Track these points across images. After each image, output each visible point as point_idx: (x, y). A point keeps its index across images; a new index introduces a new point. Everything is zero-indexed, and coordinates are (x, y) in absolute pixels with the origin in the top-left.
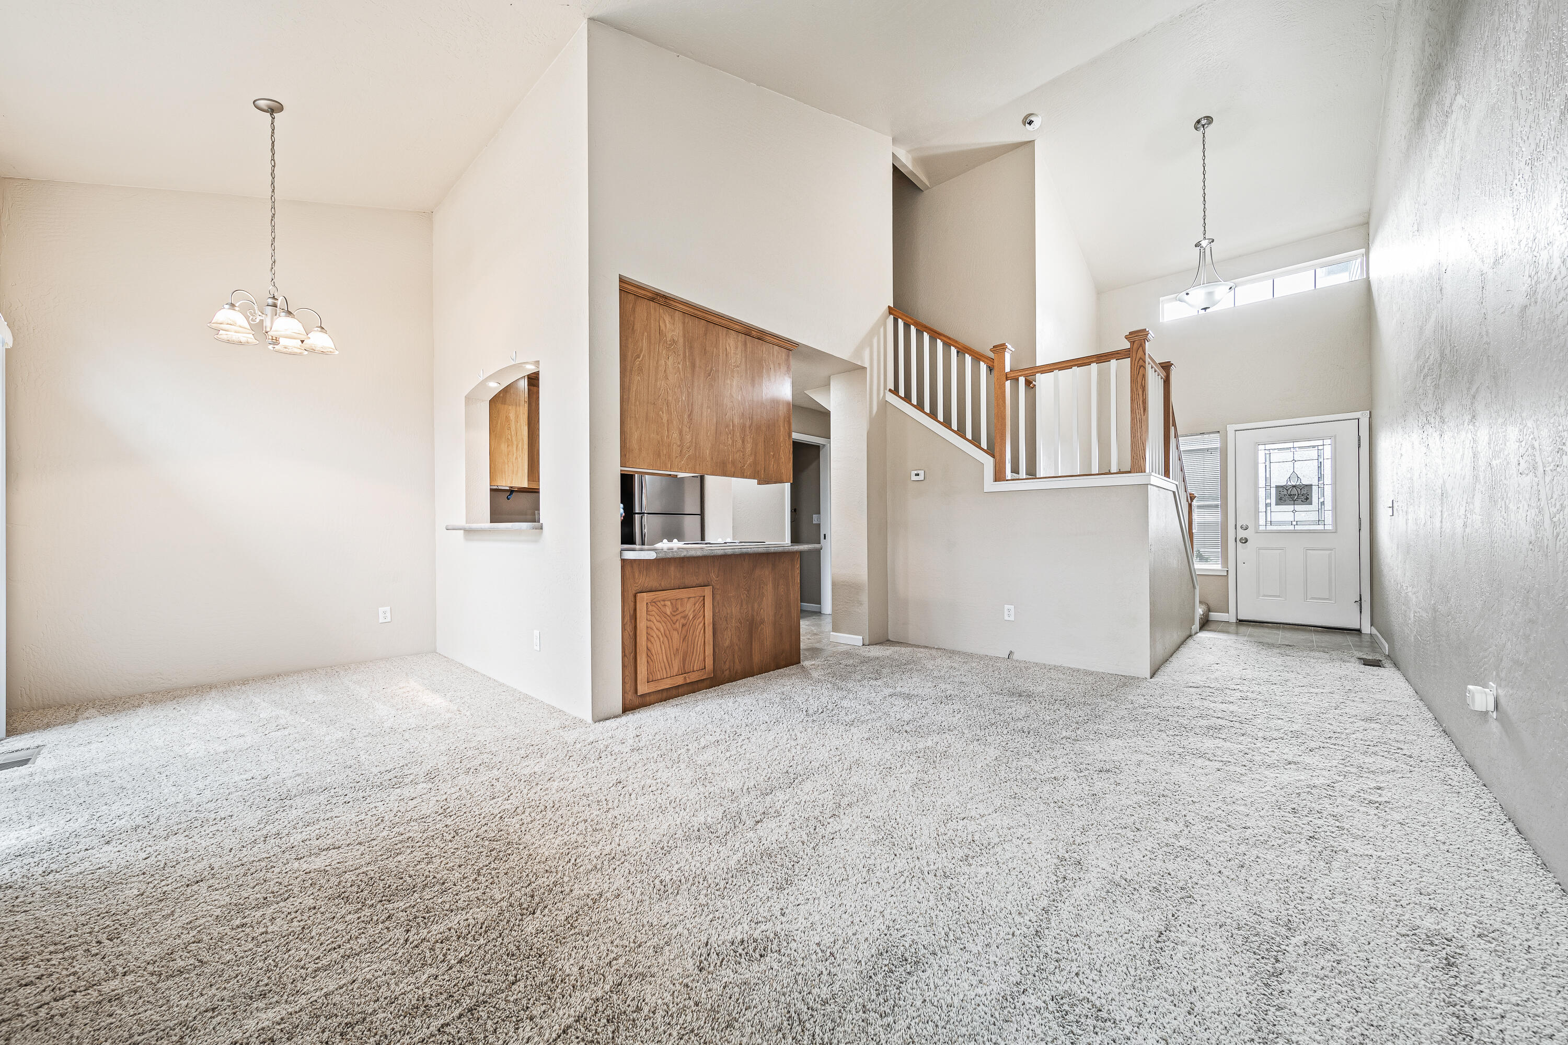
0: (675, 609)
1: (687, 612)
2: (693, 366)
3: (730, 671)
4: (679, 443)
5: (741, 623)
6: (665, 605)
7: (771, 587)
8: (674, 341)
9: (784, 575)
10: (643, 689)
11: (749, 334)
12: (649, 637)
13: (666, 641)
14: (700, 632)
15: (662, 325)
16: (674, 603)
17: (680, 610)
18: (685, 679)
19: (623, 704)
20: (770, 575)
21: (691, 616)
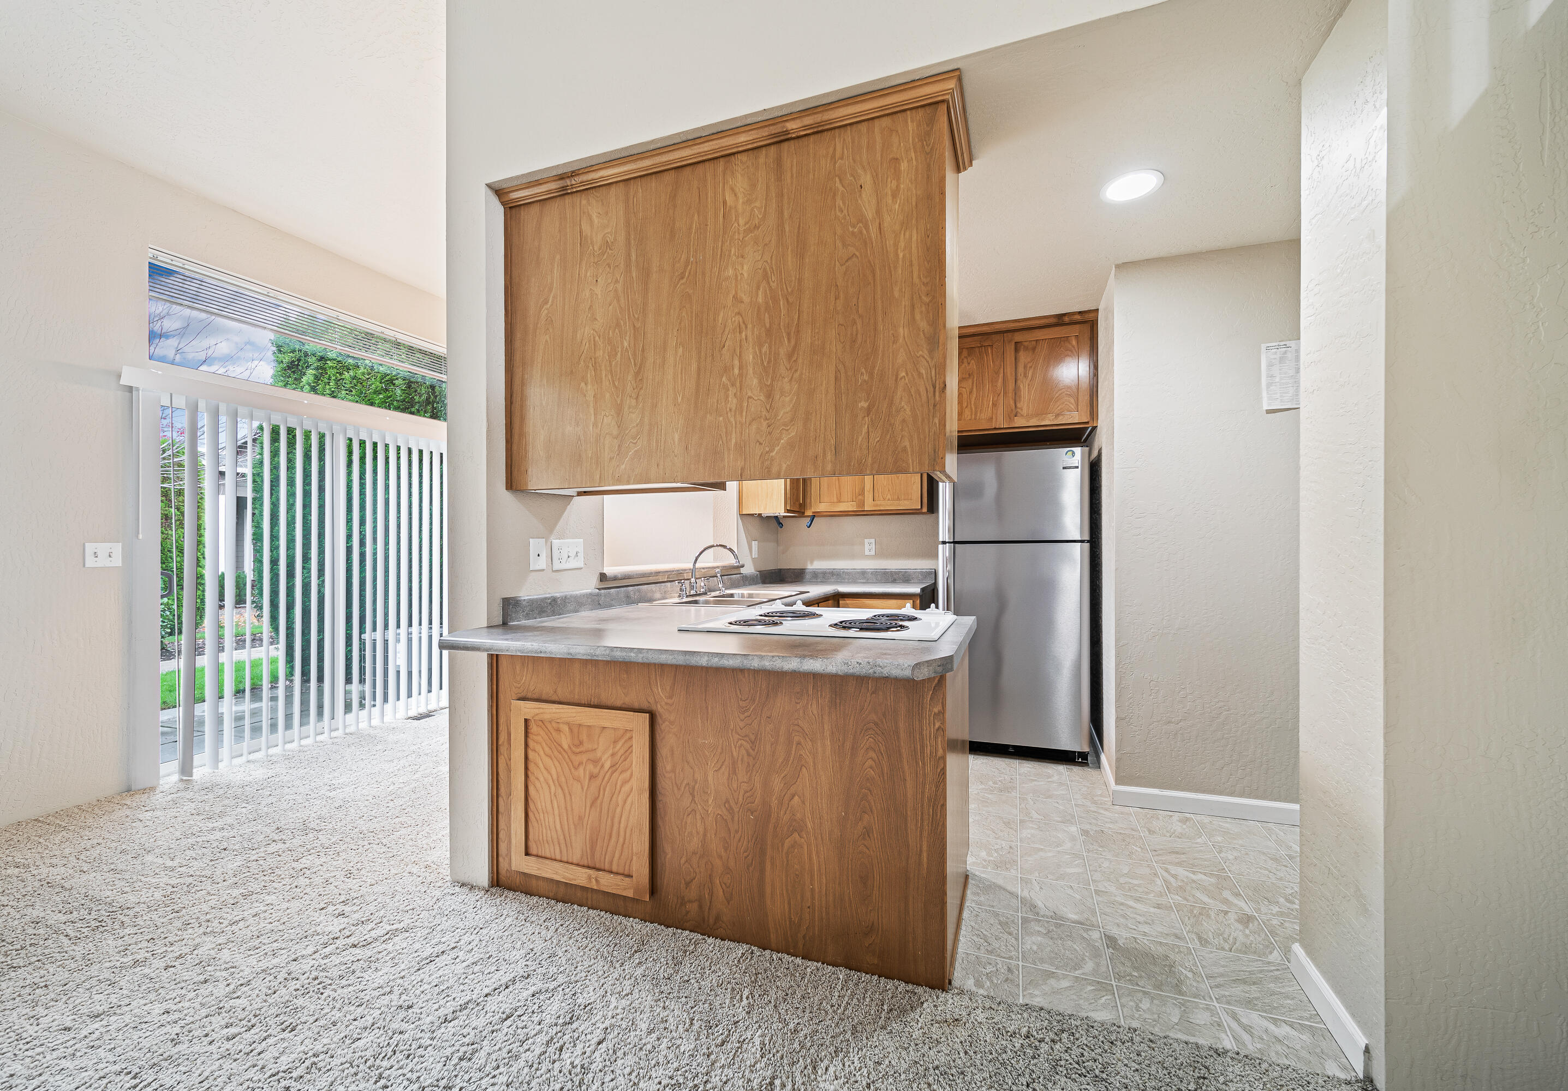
0: (577, 742)
1: (599, 754)
2: (646, 274)
3: (700, 907)
4: (615, 432)
5: (730, 810)
6: (558, 730)
7: (829, 748)
8: (607, 245)
9: (876, 724)
10: (518, 862)
11: (783, 139)
12: (531, 777)
13: (561, 796)
14: (625, 802)
15: (586, 227)
16: (575, 730)
17: (587, 746)
18: (590, 878)
19: (491, 871)
20: (826, 718)
21: (607, 765)
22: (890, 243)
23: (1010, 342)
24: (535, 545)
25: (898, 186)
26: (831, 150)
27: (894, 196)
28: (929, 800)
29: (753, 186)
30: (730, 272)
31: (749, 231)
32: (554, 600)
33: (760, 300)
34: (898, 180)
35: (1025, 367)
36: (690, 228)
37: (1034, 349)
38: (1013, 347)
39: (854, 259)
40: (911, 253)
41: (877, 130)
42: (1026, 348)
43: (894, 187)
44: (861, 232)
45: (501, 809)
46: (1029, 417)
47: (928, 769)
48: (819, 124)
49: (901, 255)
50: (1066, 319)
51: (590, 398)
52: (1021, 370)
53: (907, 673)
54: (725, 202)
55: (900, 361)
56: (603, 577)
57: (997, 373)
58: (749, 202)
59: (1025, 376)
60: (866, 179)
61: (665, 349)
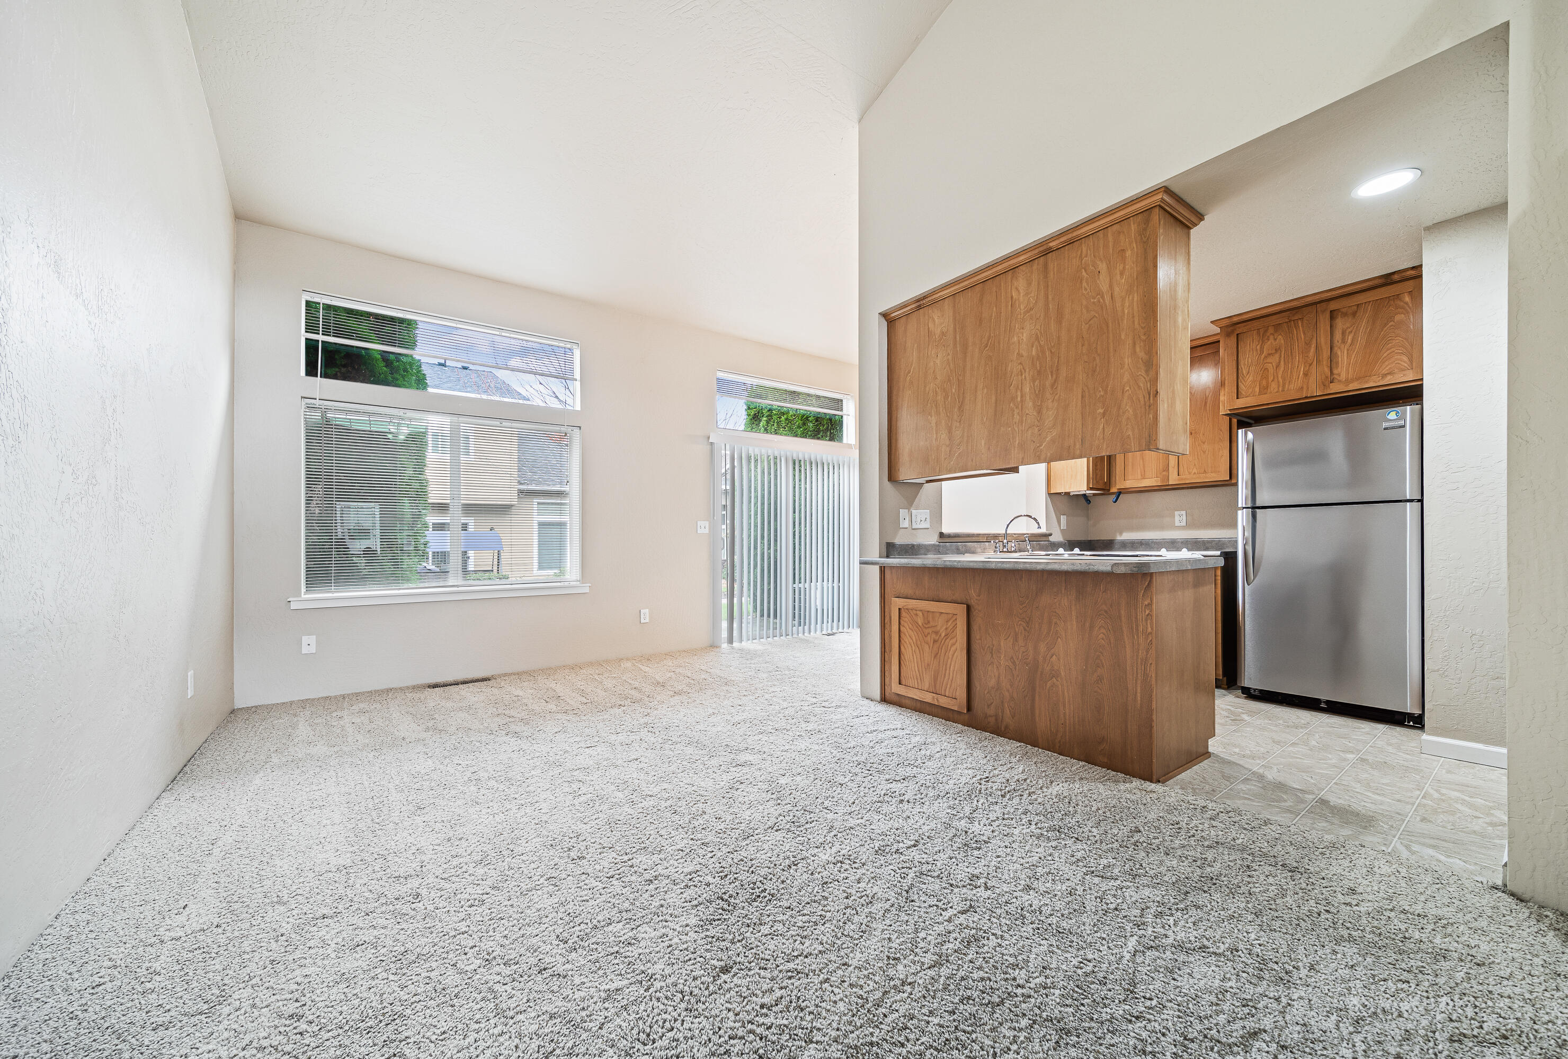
0: (926, 621)
1: (938, 628)
2: (965, 347)
3: (996, 720)
4: (948, 443)
5: (1014, 663)
6: (916, 615)
7: (1075, 627)
8: (943, 334)
9: (1106, 612)
10: (896, 688)
11: (1049, 251)
12: (902, 641)
13: (918, 651)
14: (953, 656)
15: (931, 325)
16: (926, 615)
17: (932, 624)
18: (933, 698)
19: (881, 694)
20: (1073, 608)
21: (943, 635)
22: (1118, 304)
23: (1323, 312)
24: (903, 513)
25: (1124, 268)
26: (1079, 253)
27: (1122, 274)
28: (1142, 660)
29: (1029, 284)
30: (1015, 339)
31: (1028, 312)
32: (913, 546)
33: (1034, 353)
34: (1124, 263)
35: (1343, 333)
36: (991, 316)
37: (1354, 314)
38: (1328, 315)
39: (1095, 319)
40: (1133, 308)
41: (1110, 235)
42: (1345, 315)
43: (1121, 268)
44: (1099, 301)
45: (886, 659)
46: (1348, 382)
47: (1141, 640)
48: (1071, 239)
49: (1126, 311)
50: (1396, 277)
51: (933, 424)
52: (1338, 336)
53: (1109, 569)
54: (1012, 297)
55: (1125, 380)
56: (942, 535)
57: (1308, 344)
58: (1027, 294)
59: (1344, 341)
60: (1103, 266)
61: (976, 392)
